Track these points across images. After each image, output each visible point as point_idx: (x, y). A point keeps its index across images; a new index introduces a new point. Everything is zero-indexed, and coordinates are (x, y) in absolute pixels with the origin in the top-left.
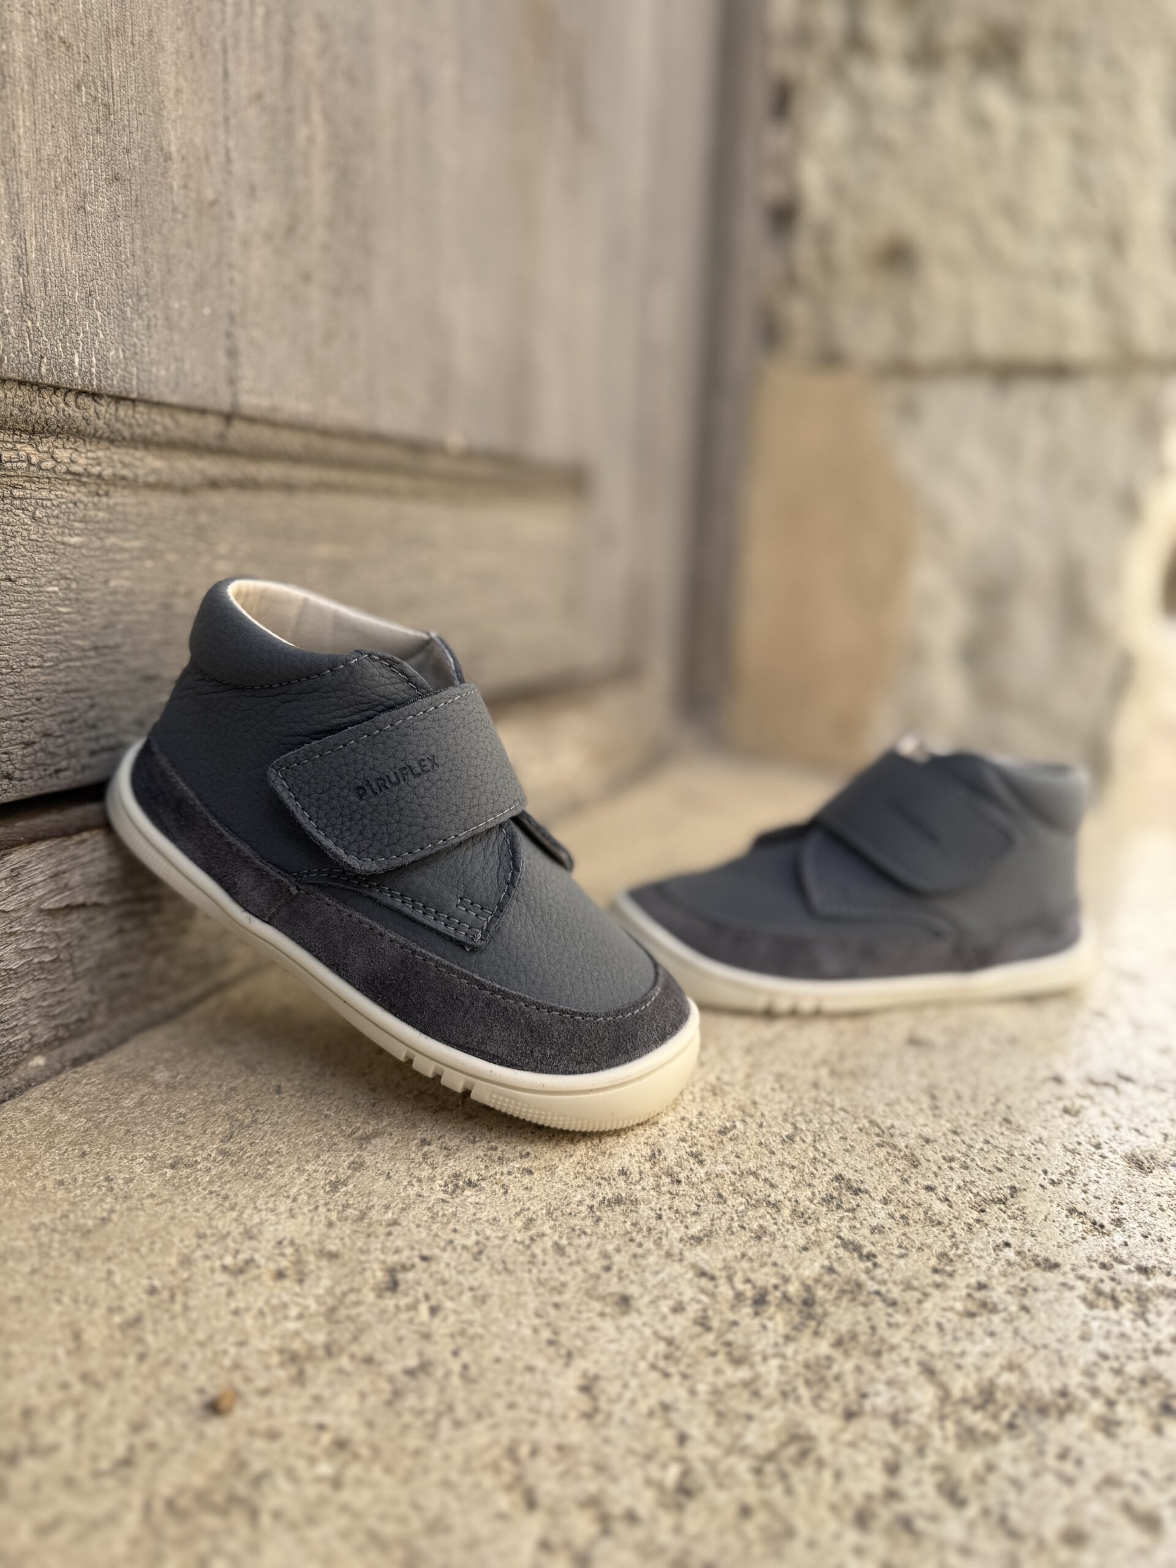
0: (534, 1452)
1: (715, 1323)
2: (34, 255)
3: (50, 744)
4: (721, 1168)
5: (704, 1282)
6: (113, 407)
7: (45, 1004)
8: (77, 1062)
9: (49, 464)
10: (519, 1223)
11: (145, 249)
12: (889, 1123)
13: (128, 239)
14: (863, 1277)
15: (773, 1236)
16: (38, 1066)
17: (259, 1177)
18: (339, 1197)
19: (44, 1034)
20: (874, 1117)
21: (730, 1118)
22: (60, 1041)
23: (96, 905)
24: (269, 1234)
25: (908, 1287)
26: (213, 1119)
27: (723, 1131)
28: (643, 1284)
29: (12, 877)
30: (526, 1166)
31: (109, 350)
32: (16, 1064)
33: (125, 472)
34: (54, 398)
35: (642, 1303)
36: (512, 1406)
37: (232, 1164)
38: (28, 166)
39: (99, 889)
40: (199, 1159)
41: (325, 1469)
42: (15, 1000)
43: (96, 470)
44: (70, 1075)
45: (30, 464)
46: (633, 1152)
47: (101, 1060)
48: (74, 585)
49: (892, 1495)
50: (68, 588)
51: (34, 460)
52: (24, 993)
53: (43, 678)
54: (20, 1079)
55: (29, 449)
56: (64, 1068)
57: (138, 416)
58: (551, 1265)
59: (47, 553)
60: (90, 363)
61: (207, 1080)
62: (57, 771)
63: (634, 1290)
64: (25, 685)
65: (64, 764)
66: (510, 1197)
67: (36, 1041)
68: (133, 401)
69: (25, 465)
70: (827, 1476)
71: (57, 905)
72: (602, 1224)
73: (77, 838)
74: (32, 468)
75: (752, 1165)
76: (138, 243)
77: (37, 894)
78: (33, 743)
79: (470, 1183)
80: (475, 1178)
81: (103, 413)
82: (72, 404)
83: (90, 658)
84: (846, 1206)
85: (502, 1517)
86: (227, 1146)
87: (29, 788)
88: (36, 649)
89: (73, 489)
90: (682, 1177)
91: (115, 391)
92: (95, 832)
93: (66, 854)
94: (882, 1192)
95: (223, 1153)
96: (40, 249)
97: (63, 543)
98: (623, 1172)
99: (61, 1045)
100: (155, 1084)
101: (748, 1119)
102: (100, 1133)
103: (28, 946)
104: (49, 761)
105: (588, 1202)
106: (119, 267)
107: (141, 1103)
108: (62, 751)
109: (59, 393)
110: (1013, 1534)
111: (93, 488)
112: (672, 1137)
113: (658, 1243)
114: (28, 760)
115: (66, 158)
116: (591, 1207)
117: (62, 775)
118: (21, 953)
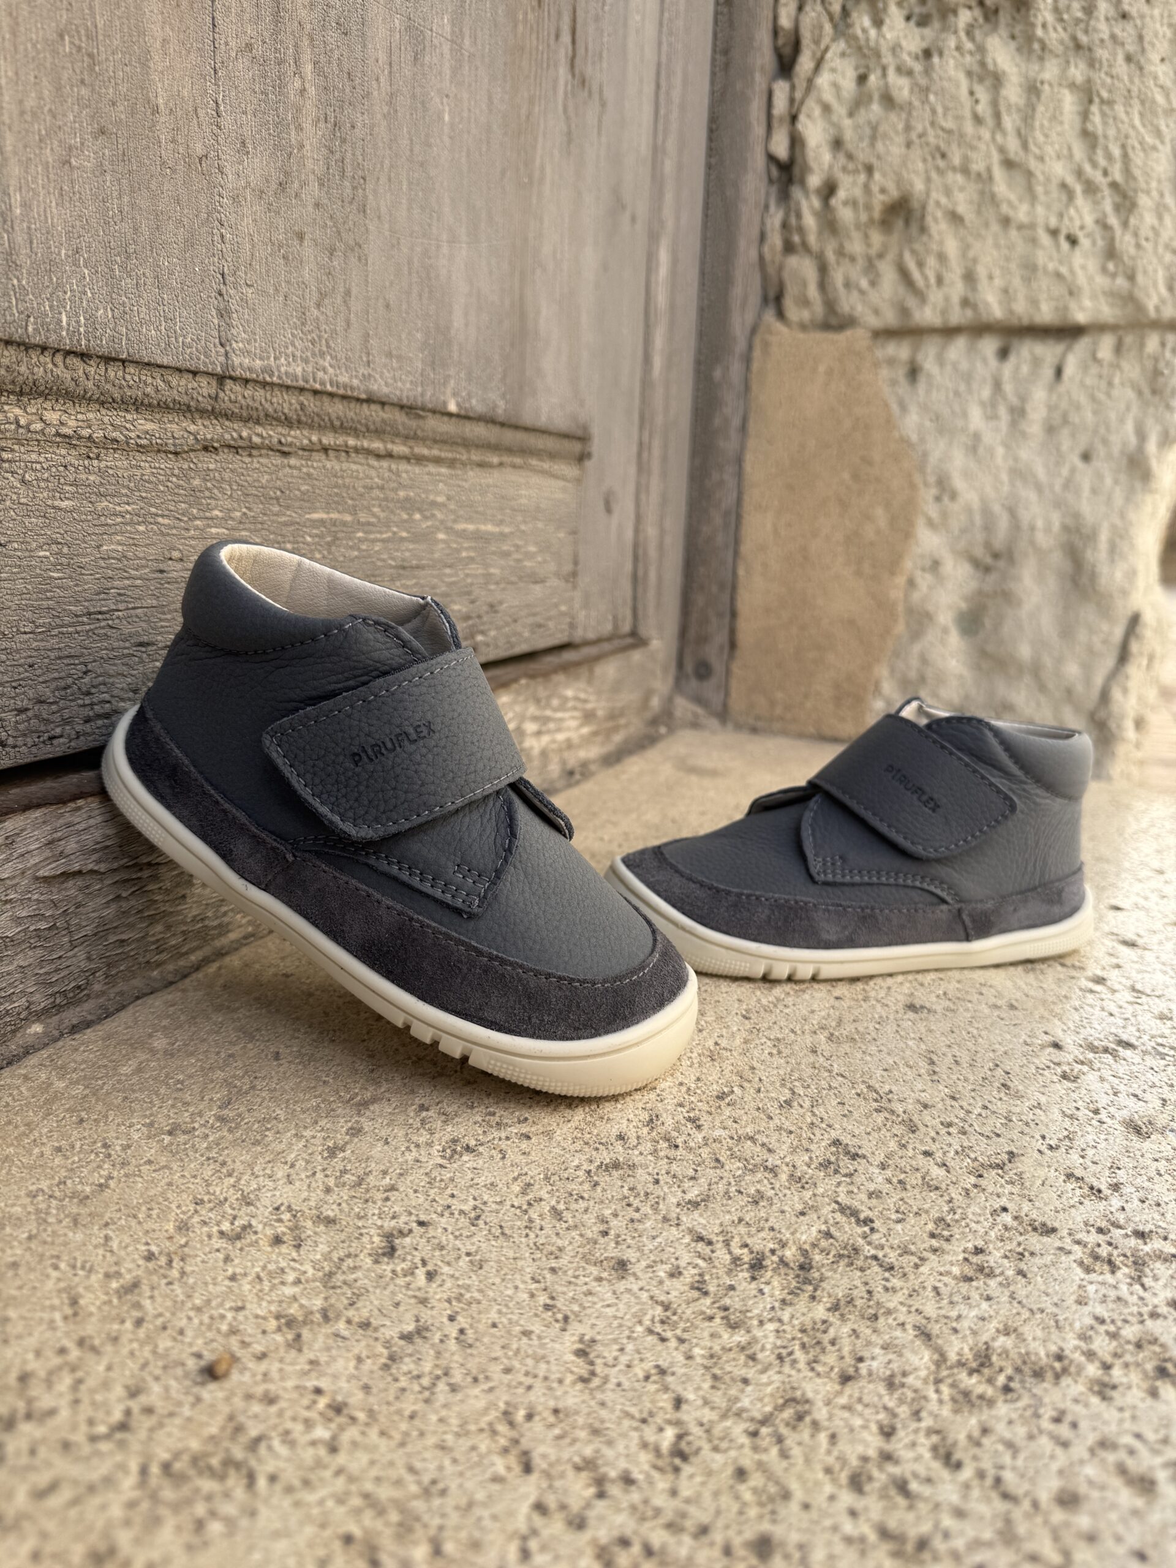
0: (529, 1417)
1: (712, 1289)
2: (18, 211)
3: (44, 711)
4: (718, 1133)
5: (700, 1246)
6: (102, 367)
7: (42, 971)
8: (74, 1029)
9: (38, 426)
10: (516, 1188)
11: (133, 205)
12: (887, 1088)
13: (115, 194)
14: (861, 1241)
15: (770, 1199)
16: (36, 1033)
17: (256, 1143)
18: (337, 1163)
19: (41, 1001)
20: (872, 1083)
21: (728, 1084)
22: (58, 1008)
23: (92, 872)
24: (266, 1201)
25: (906, 1252)
26: (210, 1086)
27: (721, 1097)
28: (639, 1249)
29: (6, 845)
30: (524, 1131)
31: (97, 309)
32: (14, 1032)
33: (116, 435)
34: (42, 358)
35: (638, 1268)
36: (508, 1371)
37: (230, 1131)
38: (11, 118)
39: (94, 857)
40: (196, 1125)
41: (322, 1433)
42: (11, 968)
43: (85, 433)
44: (68, 1042)
45: (19, 426)
46: (631, 1117)
47: (99, 1027)
48: (65, 550)
49: (887, 1457)
50: (59, 553)
51: (22, 422)
52: (20, 961)
53: (35, 644)
54: (18, 1046)
55: (17, 411)
56: (62, 1035)
57: (128, 377)
58: (548, 1230)
59: (37, 517)
60: (78, 322)
61: (205, 1047)
62: (51, 738)
63: (631, 1255)
64: (18, 651)
65: (58, 730)
66: (508, 1162)
67: (34, 1008)
68: (123, 361)
69: (13, 427)
70: (823, 1437)
71: (53, 873)
72: (599, 1189)
73: (72, 805)
74: (21, 431)
75: (749, 1130)
76: (126, 199)
77: (32, 862)
78: (27, 710)
79: (468, 1149)
80: (473, 1143)
81: (90, 375)
82: (61, 364)
83: (83, 624)
84: (843, 1171)
85: (497, 1479)
86: (226, 1112)
87: (23, 755)
88: (28, 614)
89: (63, 452)
90: (679, 1141)
91: (104, 351)
92: (90, 799)
93: (61, 821)
94: (880, 1157)
95: (221, 1119)
96: (25, 205)
97: (54, 507)
98: (621, 1137)
99: (58, 1012)
100: (153, 1051)
101: (746, 1084)
102: (98, 1100)
103: (24, 914)
104: (43, 728)
105: (585, 1167)
106: (107, 223)
107: (139, 1070)
108: (56, 717)
109: (46, 353)
110: (1006, 1496)
111: (83, 451)
112: (670, 1102)
113: (655, 1207)
114: (21, 727)
115: (50, 110)
116: (589, 1172)
117: (55, 742)
118: (18, 920)
